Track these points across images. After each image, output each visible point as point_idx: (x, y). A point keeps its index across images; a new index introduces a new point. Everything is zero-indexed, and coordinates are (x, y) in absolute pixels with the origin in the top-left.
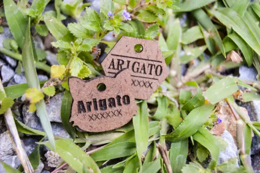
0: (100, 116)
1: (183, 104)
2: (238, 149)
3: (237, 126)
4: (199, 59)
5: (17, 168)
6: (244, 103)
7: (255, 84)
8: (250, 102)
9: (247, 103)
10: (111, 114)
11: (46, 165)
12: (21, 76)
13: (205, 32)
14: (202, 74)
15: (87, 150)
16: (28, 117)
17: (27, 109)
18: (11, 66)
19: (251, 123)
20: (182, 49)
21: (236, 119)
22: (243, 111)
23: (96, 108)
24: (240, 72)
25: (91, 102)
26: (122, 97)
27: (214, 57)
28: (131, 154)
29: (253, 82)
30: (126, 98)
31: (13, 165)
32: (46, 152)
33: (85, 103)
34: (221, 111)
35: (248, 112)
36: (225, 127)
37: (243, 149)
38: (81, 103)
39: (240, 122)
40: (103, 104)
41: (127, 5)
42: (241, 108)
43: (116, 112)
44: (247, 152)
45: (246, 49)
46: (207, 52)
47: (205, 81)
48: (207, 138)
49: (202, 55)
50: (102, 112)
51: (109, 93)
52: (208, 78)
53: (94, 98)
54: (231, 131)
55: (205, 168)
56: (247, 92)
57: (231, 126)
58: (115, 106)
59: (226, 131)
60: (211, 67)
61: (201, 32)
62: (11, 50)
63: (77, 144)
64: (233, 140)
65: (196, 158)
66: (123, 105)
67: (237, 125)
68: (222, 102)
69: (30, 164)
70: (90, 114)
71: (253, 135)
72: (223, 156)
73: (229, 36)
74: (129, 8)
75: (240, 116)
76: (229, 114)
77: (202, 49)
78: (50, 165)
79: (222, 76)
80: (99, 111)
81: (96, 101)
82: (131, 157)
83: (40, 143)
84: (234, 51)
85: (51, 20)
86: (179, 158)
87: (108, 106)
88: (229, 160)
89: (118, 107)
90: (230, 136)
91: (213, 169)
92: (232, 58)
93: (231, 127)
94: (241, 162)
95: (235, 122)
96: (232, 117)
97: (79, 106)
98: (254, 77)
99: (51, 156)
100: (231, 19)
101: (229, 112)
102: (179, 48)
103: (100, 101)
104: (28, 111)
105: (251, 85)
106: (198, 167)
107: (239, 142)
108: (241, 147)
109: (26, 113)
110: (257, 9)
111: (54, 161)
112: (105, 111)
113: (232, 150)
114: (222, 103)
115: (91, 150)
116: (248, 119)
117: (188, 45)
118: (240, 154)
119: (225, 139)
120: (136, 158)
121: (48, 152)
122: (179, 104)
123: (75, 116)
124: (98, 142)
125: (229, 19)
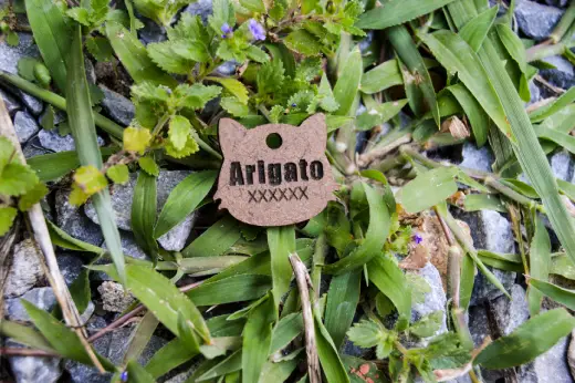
0: (268, 196)
1: (357, 209)
2: (448, 297)
3: (450, 257)
4: (391, 124)
5: (50, 311)
6: (466, 213)
7: (489, 179)
8: (476, 212)
9: (471, 213)
10: (288, 194)
11: (99, 307)
12: (51, 133)
13: (406, 74)
14: (395, 151)
15: (178, 285)
16: (66, 216)
17: (65, 199)
18: (31, 113)
19: (474, 252)
20: (362, 102)
21: (449, 244)
22: (462, 228)
23: (262, 180)
24: (464, 153)
25: (254, 166)
26: (309, 163)
27: (419, 122)
28: (259, 295)
29: (485, 176)
30: (316, 167)
31: (41, 305)
32: (101, 282)
33: (243, 167)
34: (424, 226)
35: (472, 229)
36: (428, 256)
37: (457, 298)
38: (236, 166)
39: (456, 249)
40: (274, 173)
41: (266, 17)
42: (458, 222)
43: (298, 191)
44: (462, 303)
45: (478, 116)
46: (406, 109)
47: (399, 167)
48: (390, 278)
49: (396, 117)
50: (273, 188)
51: (287, 153)
52: (404, 162)
53: (260, 159)
54: (437, 264)
55: (388, 327)
56: (472, 192)
57: (439, 253)
58: (296, 180)
59: (429, 264)
60: (412, 140)
61: (399, 72)
62: (33, 82)
63: (159, 271)
64: (440, 280)
65: (372, 308)
66: (311, 180)
67: (449, 253)
68: (427, 212)
69: (73, 304)
70: (251, 188)
71: (476, 273)
72: (421, 308)
73: (450, 88)
74: (271, 23)
75: (456, 237)
76: (438, 232)
77: (398, 105)
78: (107, 307)
79: (430, 161)
80: (267, 186)
81: (263, 167)
82: (259, 302)
83: (90, 267)
84: (455, 117)
85: (122, 36)
86: (344, 308)
87: (283, 177)
88: (430, 316)
89: (300, 182)
90: (436, 273)
91: (403, 333)
92: (451, 129)
93: (439, 255)
94: (451, 320)
95: (447, 247)
96: (442, 239)
97: (232, 172)
98: (487, 164)
99: (110, 290)
100: (457, 55)
101: (438, 228)
102: (356, 100)
103: (271, 166)
104: (66, 204)
105: (481, 182)
106: (375, 328)
107: (451, 284)
108: (454, 294)
109: (63, 208)
110: (505, 35)
111: (115, 301)
112: (277, 187)
113: (437, 299)
114: (427, 214)
115: (186, 284)
116: (469, 242)
117: (373, 96)
118: (451, 306)
119: (427, 279)
120: (267, 303)
121: (105, 284)
122: (349, 207)
123: (224, 189)
124: (199, 270)
125: (452, 55)
